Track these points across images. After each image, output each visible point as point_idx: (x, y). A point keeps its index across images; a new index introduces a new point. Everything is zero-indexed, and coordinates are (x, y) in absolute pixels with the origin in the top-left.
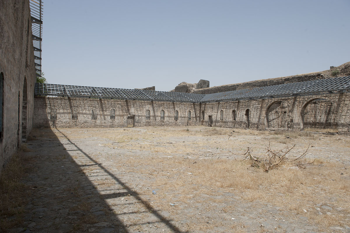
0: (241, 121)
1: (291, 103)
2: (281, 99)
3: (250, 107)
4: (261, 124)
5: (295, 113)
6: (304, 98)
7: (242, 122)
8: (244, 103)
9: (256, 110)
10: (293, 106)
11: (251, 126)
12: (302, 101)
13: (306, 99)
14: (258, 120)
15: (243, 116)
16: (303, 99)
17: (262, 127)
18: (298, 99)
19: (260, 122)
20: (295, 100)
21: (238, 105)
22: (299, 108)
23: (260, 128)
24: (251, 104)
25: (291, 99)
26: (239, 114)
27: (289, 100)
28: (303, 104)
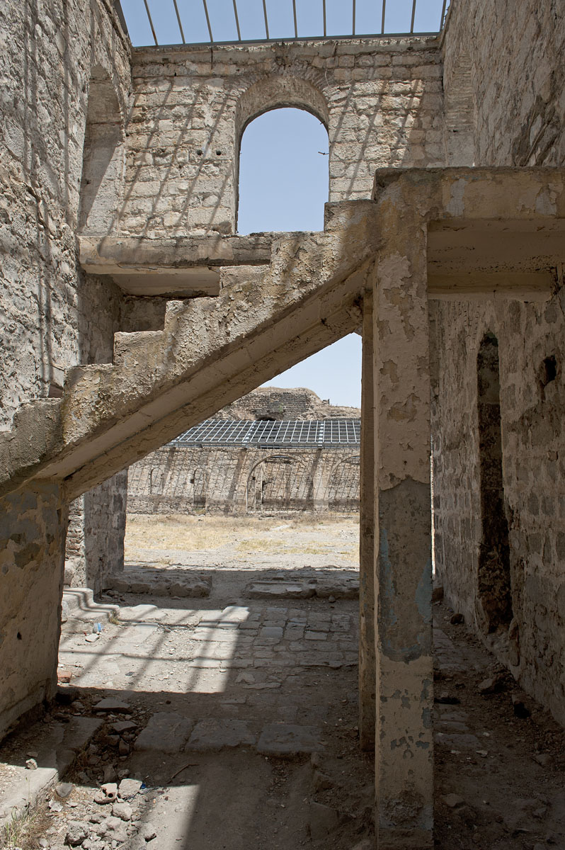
0: (177, 497)
1: (310, 460)
2: (288, 453)
3: (207, 465)
4: (237, 503)
5: (318, 481)
6: (336, 454)
7: (181, 498)
8: (188, 454)
9: (223, 471)
10: (313, 467)
11: (208, 507)
12: (332, 459)
13: (341, 456)
14: (227, 494)
15: (185, 483)
16: (334, 456)
17: (239, 509)
18: (324, 455)
19: (234, 499)
20: (318, 456)
21: (170, 458)
22: (325, 471)
23: (234, 512)
24: (210, 458)
25: (310, 454)
26: (171, 479)
27: (304, 455)
28: (334, 464)
